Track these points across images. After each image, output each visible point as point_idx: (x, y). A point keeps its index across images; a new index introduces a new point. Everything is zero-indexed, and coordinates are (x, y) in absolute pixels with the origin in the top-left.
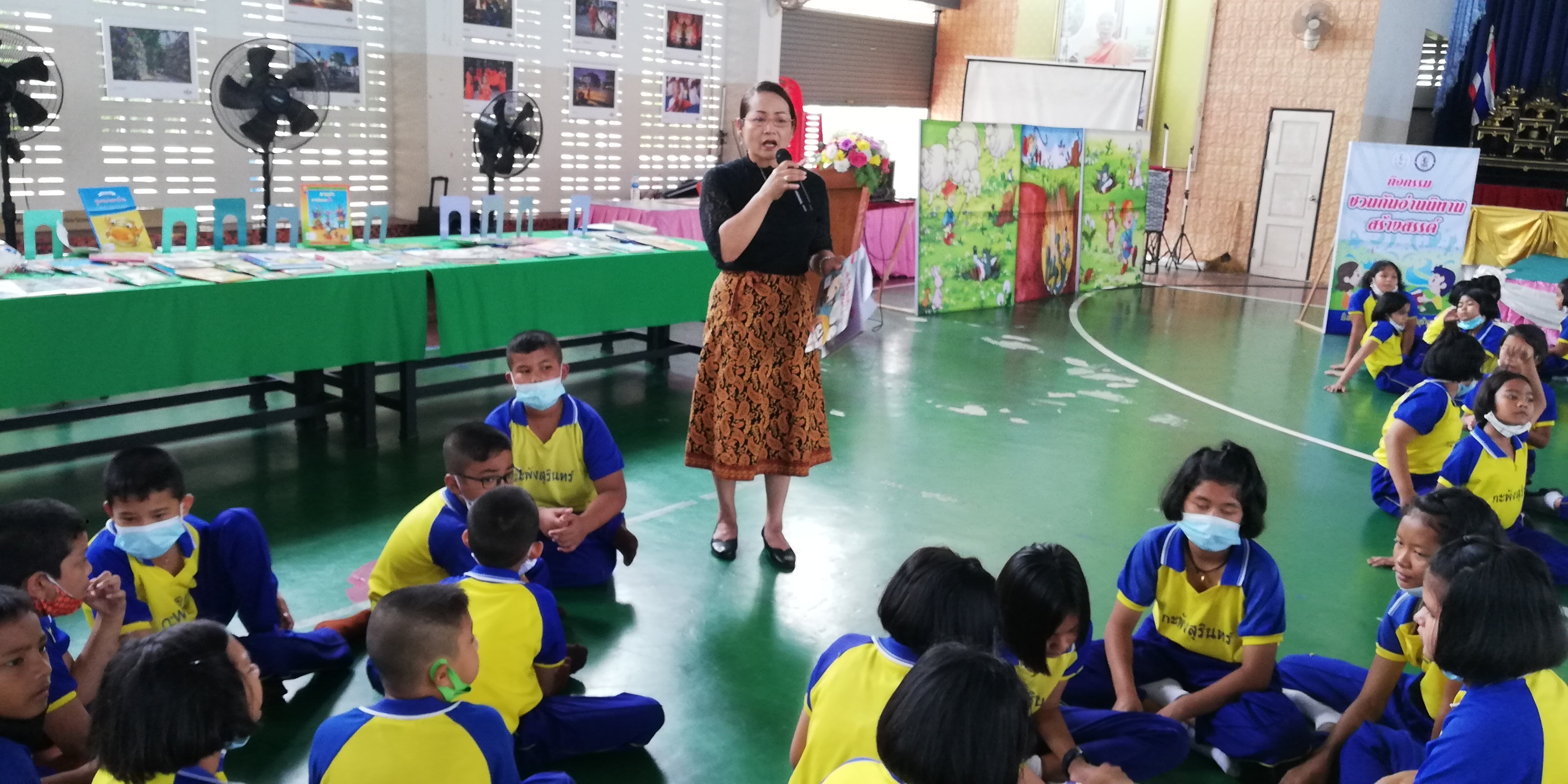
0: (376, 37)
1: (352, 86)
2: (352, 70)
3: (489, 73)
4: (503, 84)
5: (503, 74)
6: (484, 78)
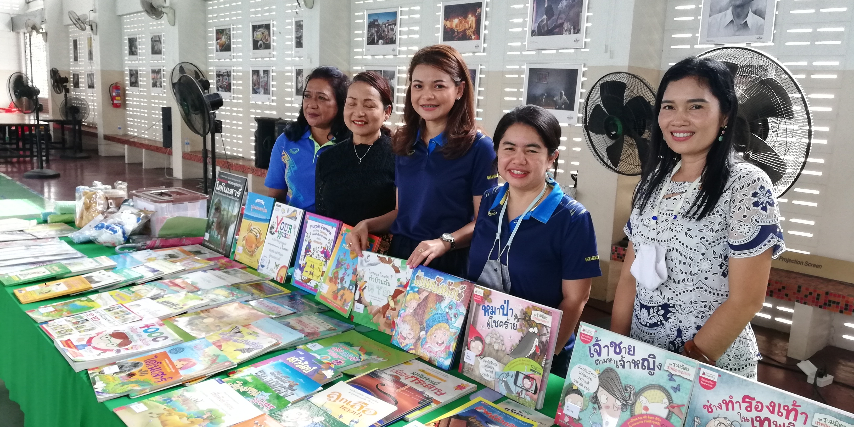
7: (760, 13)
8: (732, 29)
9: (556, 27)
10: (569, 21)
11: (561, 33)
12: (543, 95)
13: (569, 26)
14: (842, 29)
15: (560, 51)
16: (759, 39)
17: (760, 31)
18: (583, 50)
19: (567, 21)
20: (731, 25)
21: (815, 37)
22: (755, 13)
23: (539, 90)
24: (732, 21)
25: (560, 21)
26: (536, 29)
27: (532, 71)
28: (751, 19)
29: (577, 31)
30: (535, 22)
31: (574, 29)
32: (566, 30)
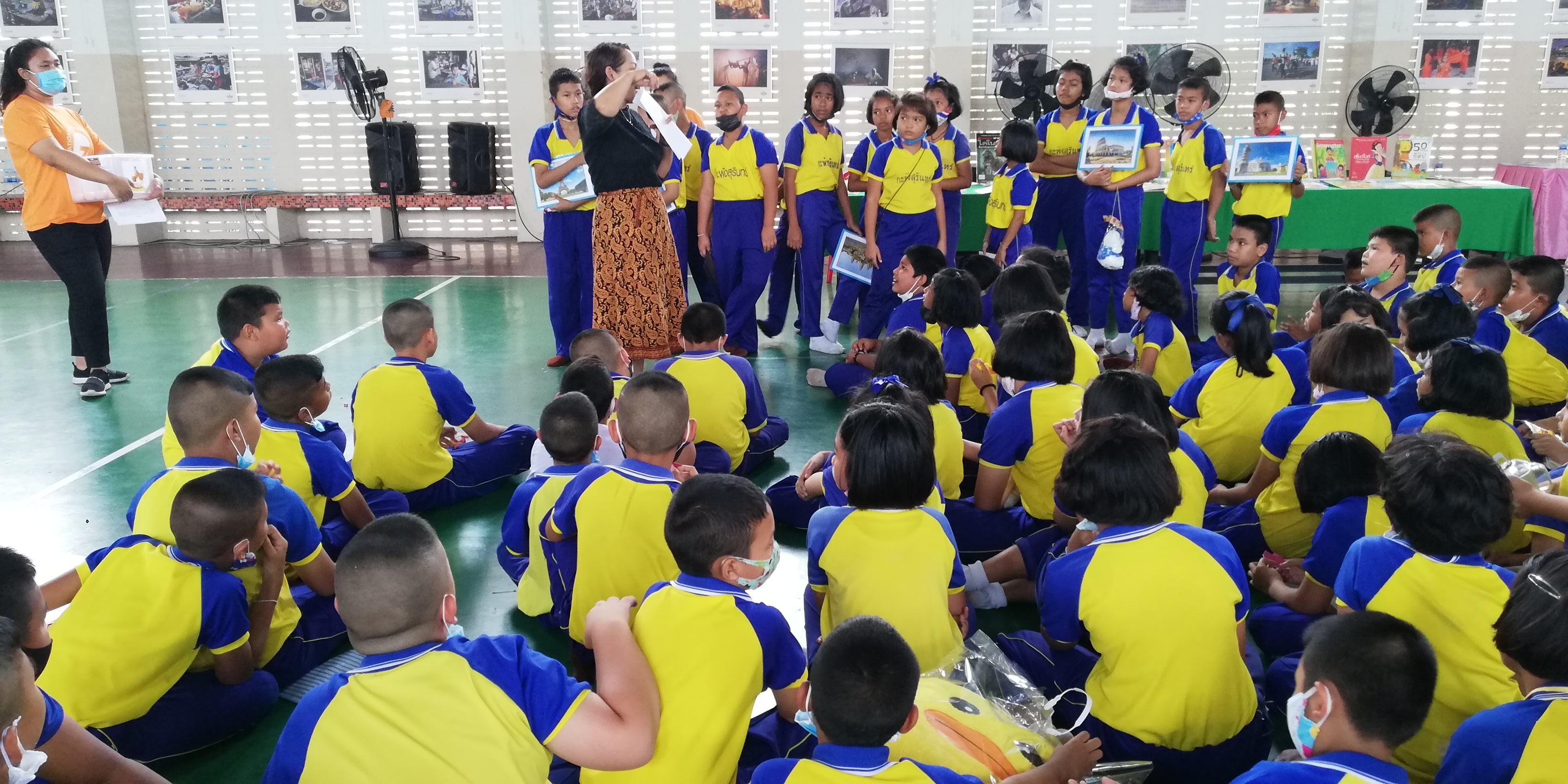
0: (1339, 31)
1: (1311, 73)
2: (1312, 61)
3: (1450, 52)
4: (1466, 61)
5: (1466, 52)
6: (1445, 57)
7: (1037, 6)
8: (1020, 17)
9: (862, 10)
10: (875, 5)
11: (868, 15)
12: (853, 73)
13: (876, 10)
14: (1090, 19)
15: (866, 32)
16: (1040, 26)
17: (1039, 19)
18: (890, 31)
19: (874, 5)
20: (1019, 14)
21: (1074, 24)
22: (1035, 6)
23: (849, 68)
24: (1019, 12)
25: (865, 5)
26: (839, 11)
27: (838, 51)
28: (1032, 10)
29: (885, 14)
30: (838, 5)
31: (882, 12)
32: (874, 13)
